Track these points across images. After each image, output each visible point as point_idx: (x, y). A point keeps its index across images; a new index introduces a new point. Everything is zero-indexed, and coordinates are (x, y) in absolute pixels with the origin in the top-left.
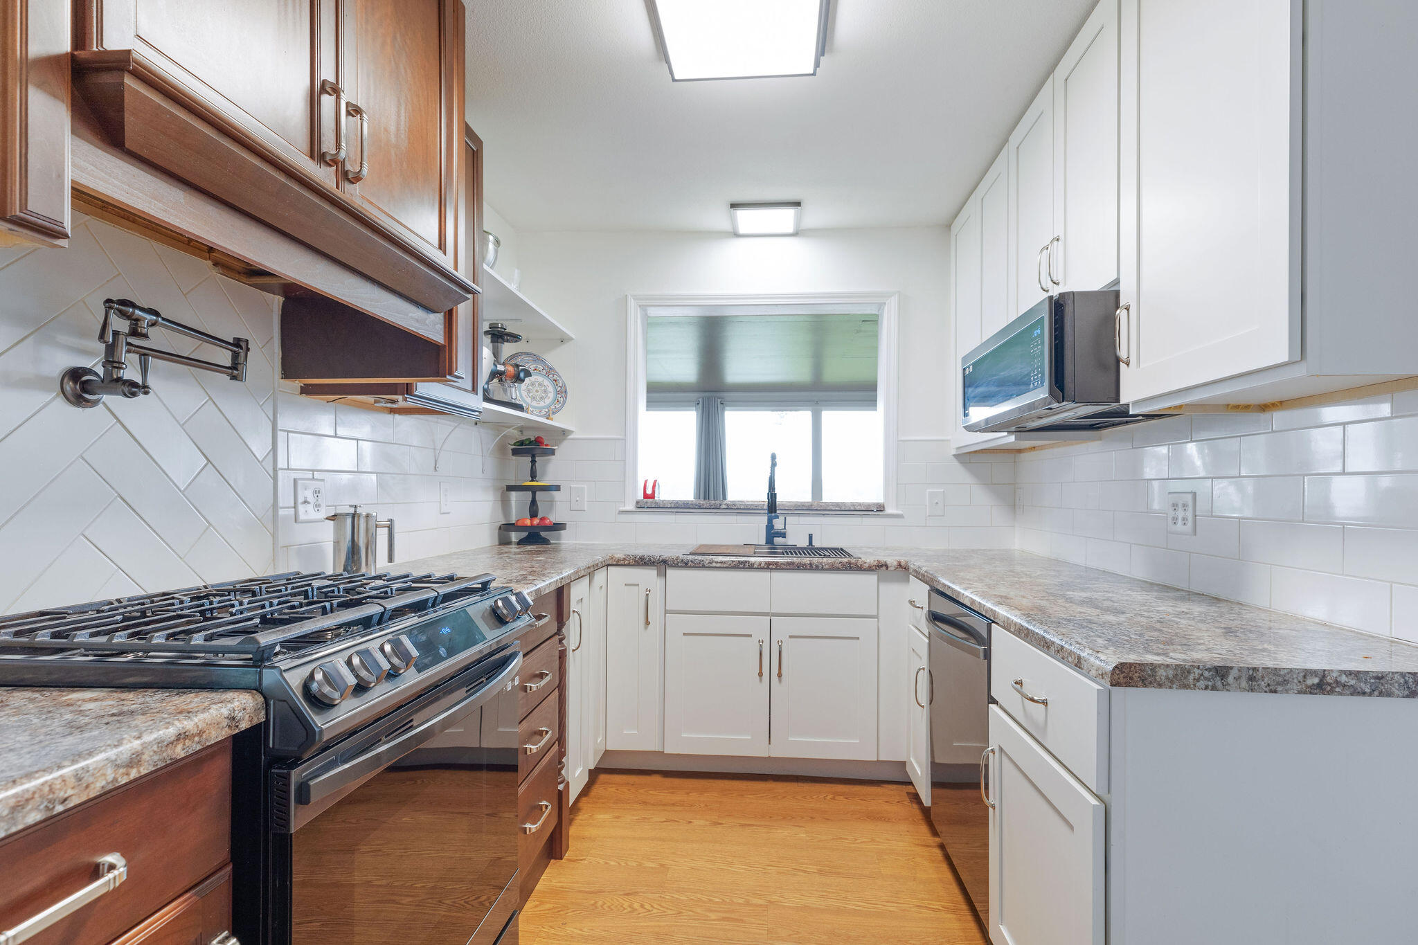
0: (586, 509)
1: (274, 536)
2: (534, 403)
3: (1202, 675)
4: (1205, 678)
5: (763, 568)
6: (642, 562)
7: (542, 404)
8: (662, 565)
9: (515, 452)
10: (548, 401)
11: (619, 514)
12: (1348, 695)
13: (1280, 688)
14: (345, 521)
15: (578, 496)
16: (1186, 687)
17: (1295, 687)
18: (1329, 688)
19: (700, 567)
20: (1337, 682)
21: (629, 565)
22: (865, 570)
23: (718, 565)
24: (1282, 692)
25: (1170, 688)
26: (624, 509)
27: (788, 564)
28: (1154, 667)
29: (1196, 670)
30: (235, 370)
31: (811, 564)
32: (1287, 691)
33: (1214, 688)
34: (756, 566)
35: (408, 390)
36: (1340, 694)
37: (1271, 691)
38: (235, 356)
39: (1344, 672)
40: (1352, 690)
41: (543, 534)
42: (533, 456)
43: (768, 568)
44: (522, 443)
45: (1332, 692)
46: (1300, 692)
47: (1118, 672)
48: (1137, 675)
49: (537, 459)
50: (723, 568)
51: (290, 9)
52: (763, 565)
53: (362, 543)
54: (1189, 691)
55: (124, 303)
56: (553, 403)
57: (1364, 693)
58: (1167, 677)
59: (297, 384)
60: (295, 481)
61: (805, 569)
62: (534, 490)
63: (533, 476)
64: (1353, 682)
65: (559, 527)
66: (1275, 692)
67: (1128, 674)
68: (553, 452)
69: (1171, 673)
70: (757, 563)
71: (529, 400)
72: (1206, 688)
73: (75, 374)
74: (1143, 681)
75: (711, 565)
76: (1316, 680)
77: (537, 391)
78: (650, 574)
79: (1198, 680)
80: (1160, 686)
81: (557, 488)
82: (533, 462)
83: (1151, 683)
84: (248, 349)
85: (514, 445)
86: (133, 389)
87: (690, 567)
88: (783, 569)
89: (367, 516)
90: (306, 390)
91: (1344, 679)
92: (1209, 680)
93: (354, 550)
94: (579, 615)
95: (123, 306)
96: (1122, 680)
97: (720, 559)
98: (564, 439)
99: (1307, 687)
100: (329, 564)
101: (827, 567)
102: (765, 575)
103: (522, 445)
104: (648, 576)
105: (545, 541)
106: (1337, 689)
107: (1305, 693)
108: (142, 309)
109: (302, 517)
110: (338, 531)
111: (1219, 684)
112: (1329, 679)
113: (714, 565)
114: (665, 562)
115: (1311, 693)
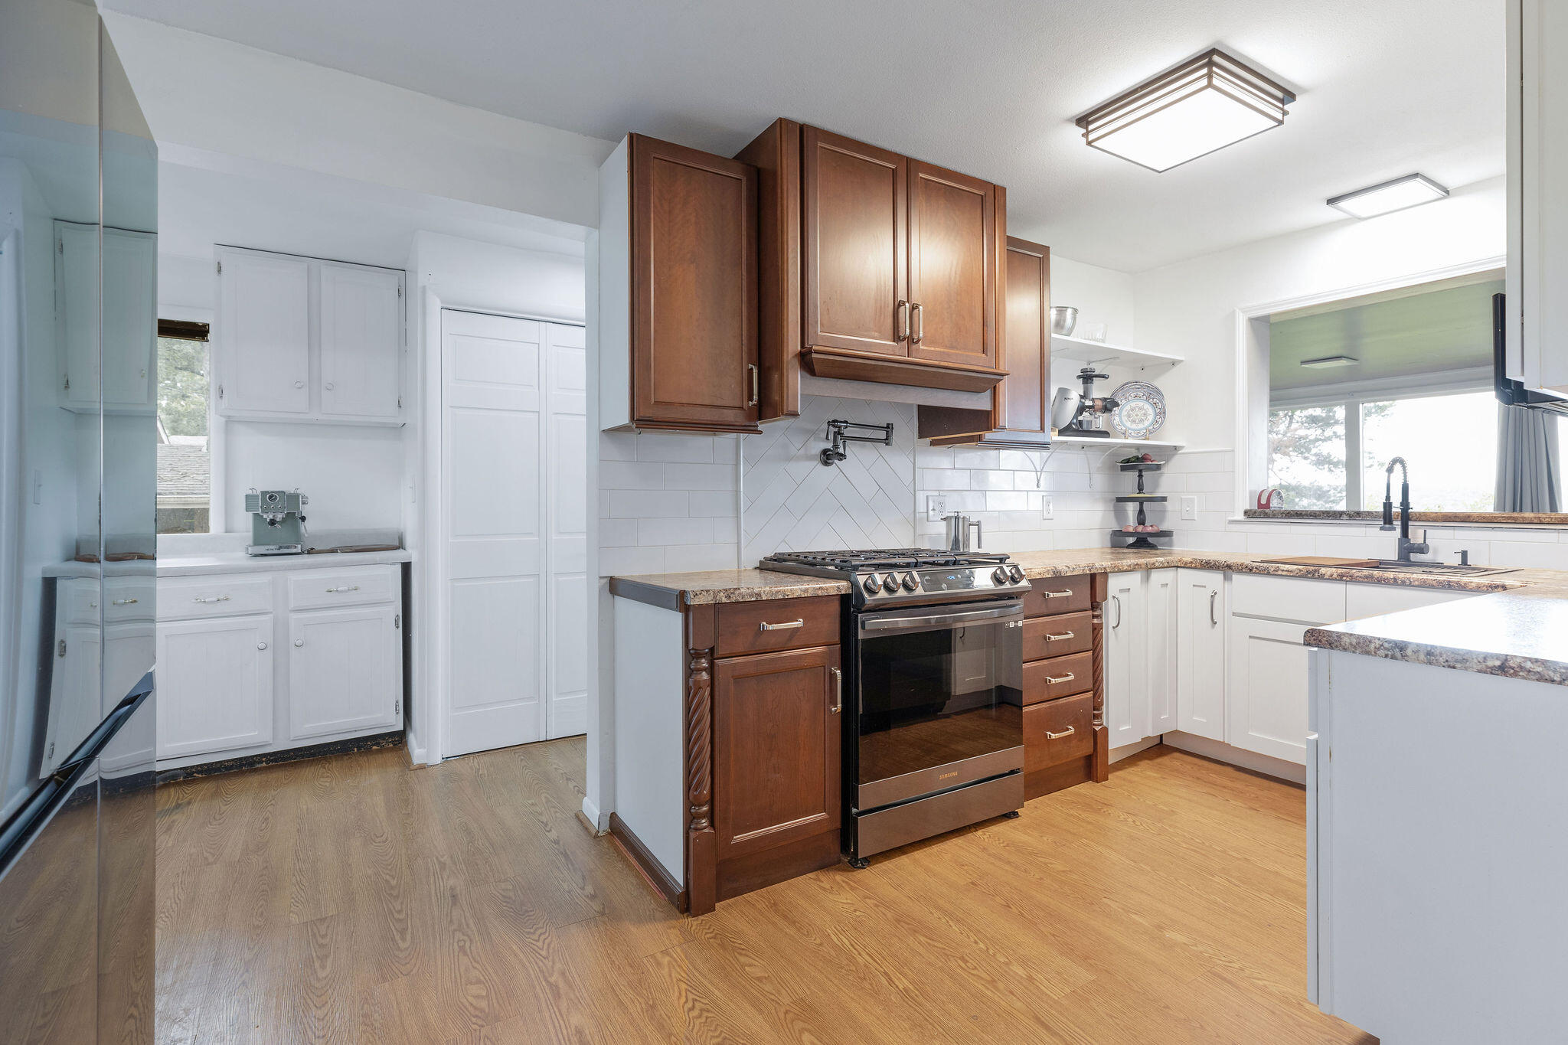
0: (1196, 518)
1: (914, 528)
2: (1134, 426)
3: (1382, 645)
4: (1385, 649)
5: (1336, 579)
6: (1208, 566)
7: (1141, 426)
8: (1227, 569)
9: (1123, 469)
10: (1147, 423)
11: (1229, 523)
12: (1534, 680)
13: (1458, 665)
14: (951, 521)
15: (1188, 506)
16: (1368, 653)
17: (1475, 666)
18: (1512, 671)
19: (1264, 574)
20: (1521, 667)
21: (1195, 568)
22: (1471, 590)
23: (1284, 573)
24: (1461, 668)
25: (1354, 652)
26: (1232, 519)
27: (1366, 577)
28: (1340, 635)
29: (1376, 641)
30: (887, 441)
31: (1394, 578)
32: (1466, 669)
33: (1393, 657)
34: (1326, 577)
35: (980, 438)
36: (1524, 678)
37: (1449, 667)
38: (887, 433)
39: (1530, 659)
40: (1538, 676)
41: (1150, 540)
42: (1140, 471)
43: (1341, 580)
44: (1128, 461)
45: (1515, 674)
46: (1479, 671)
47: (1309, 635)
48: (1325, 639)
49: (1144, 473)
50: (1290, 576)
51: (882, 283)
52: (1335, 576)
53: (961, 538)
54: (1370, 656)
55: (834, 421)
56: (1152, 424)
57: (1553, 681)
58: (1351, 644)
59: (928, 440)
60: (927, 497)
61: (1386, 584)
62: (1141, 501)
63: (1140, 489)
64: (1539, 669)
65: (1167, 534)
66: (1454, 667)
67: (1318, 637)
68: (1158, 467)
69: (1354, 641)
70: (1329, 573)
71: (1128, 424)
72: (1386, 656)
73: (825, 452)
74: (1330, 644)
75: (1276, 573)
76: (1498, 663)
77: (1137, 415)
78: (1217, 577)
79: (1378, 649)
80: (1345, 649)
81: (1164, 499)
82: (1140, 476)
83: (1337, 647)
84: (893, 428)
85: (1121, 462)
86: (842, 457)
87: (1255, 573)
88: (1359, 582)
89: (964, 518)
90: (933, 443)
91: (1529, 665)
92: (1389, 650)
93: (956, 540)
94: (1119, 601)
95: (833, 423)
96: (1312, 642)
97: (1287, 567)
98: (1176, 454)
99: (1487, 667)
100: (943, 545)
101: (1417, 583)
102: (1340, 587)
103: (1127, 463)
104: (1215, 579)
105: (1153, 547)
106: (1521, 674)
107: (1486, 672)
108: (841, 422)
109: (931, 519)
110: (948, 526)
111: (1398, 655)
112: (1511, 663)
113: (1280, 573)
114: (1229, 567)
115: (1492, 673)
